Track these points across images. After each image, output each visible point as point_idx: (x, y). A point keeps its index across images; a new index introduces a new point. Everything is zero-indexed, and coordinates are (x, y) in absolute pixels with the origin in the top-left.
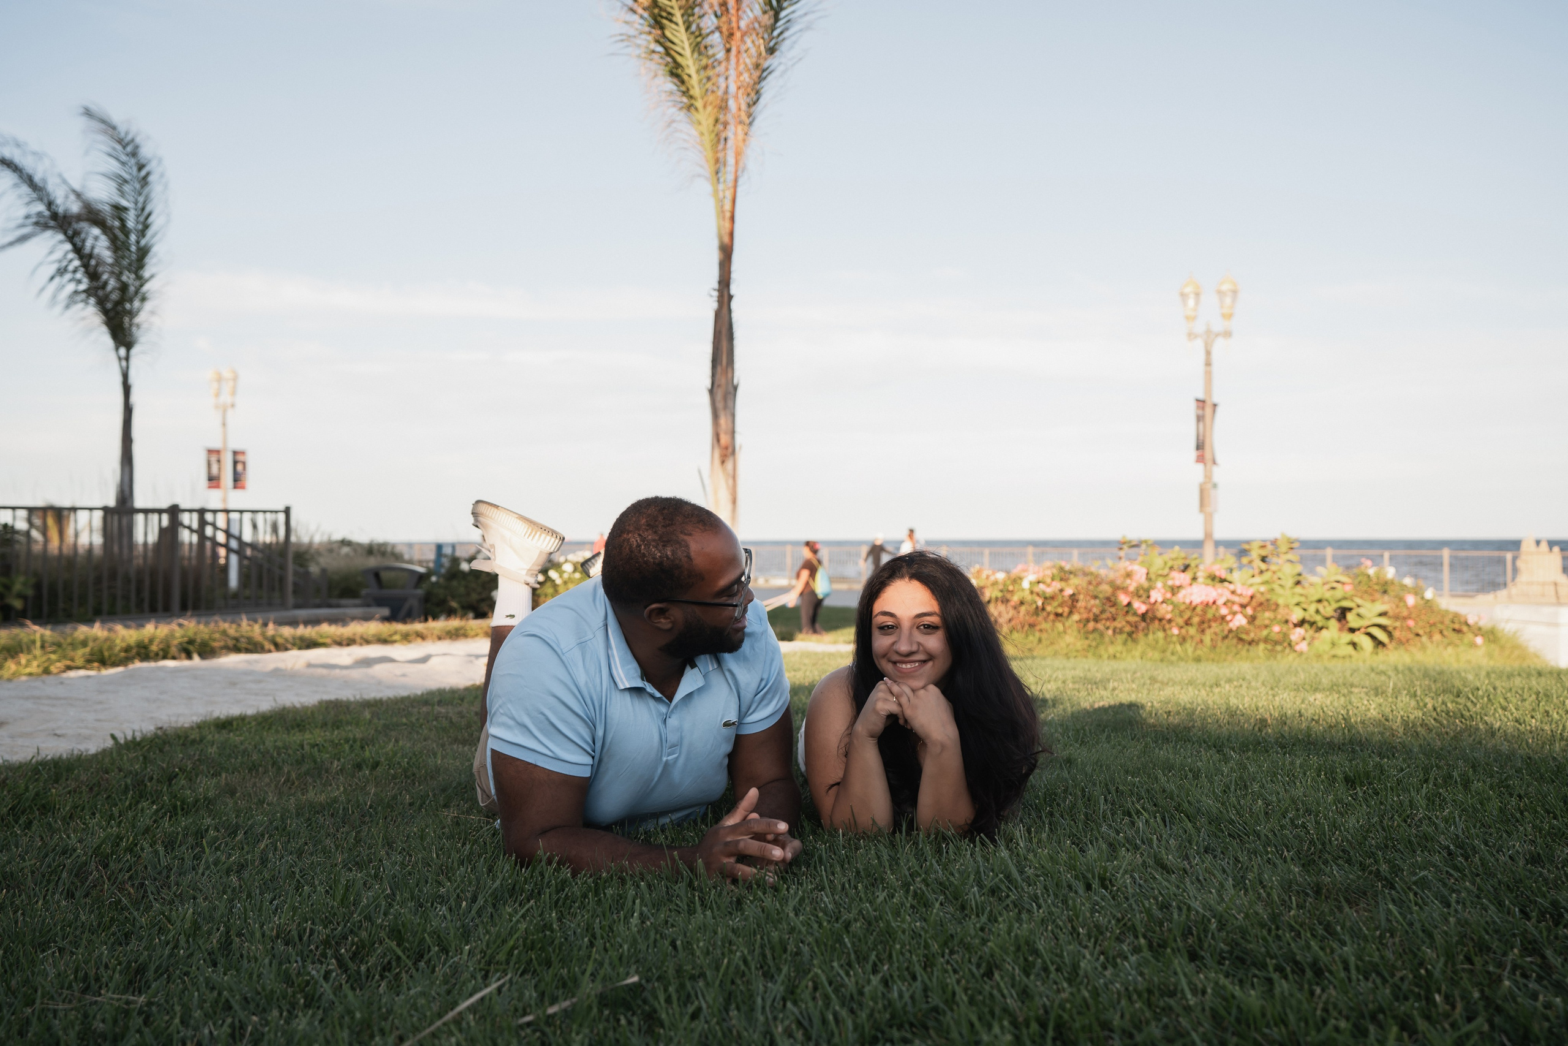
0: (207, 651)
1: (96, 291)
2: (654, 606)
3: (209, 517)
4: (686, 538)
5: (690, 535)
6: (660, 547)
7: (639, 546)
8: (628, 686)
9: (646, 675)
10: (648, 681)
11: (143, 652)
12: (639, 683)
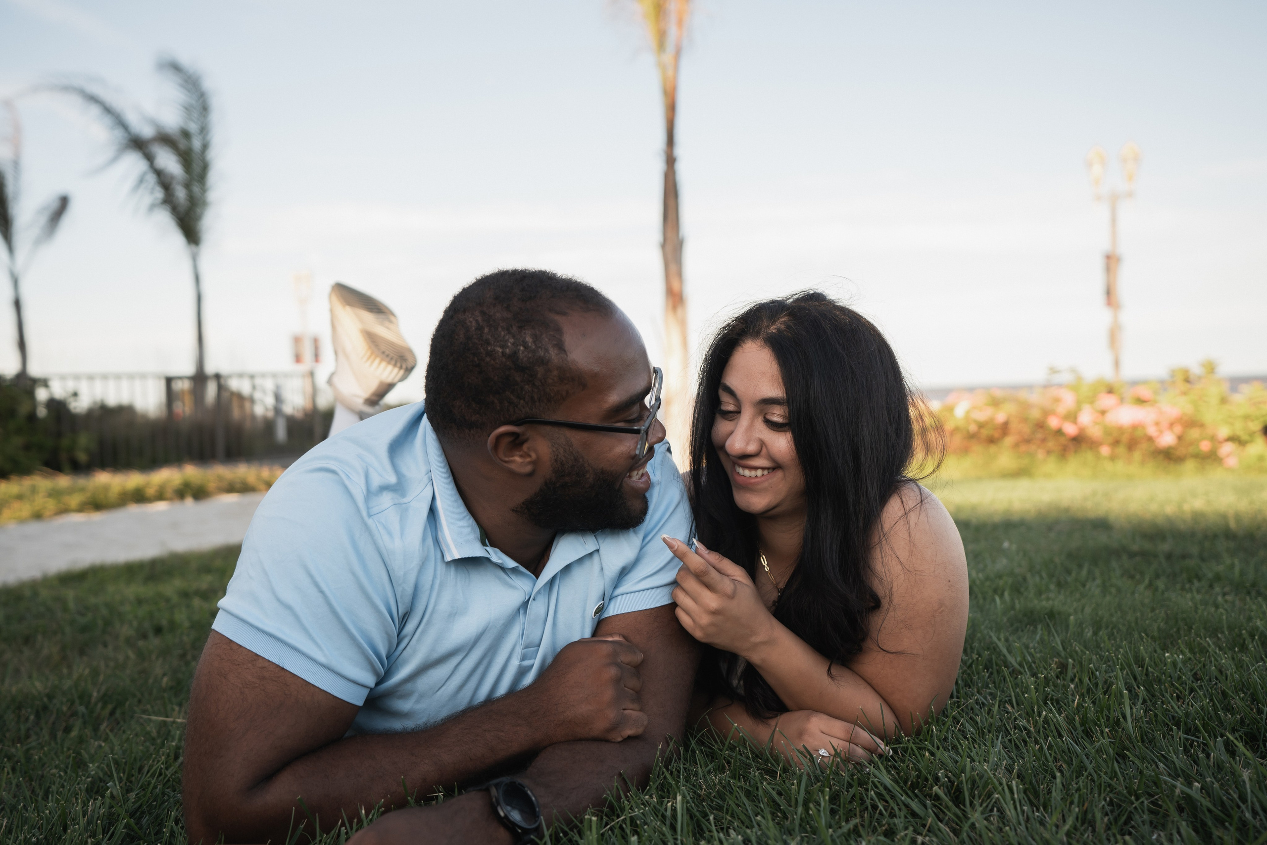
0: (199, 493)
1: (169, 200)
2: (503, 429)
3: (258, 381)
4: (558, 318)
5: (564, 314)
6: (514, 329)
7: (480, 328)
8: (457, 557)
9: (487, 537)
10: (493, 545)
11: (139, 497)
12: (477, 550)
